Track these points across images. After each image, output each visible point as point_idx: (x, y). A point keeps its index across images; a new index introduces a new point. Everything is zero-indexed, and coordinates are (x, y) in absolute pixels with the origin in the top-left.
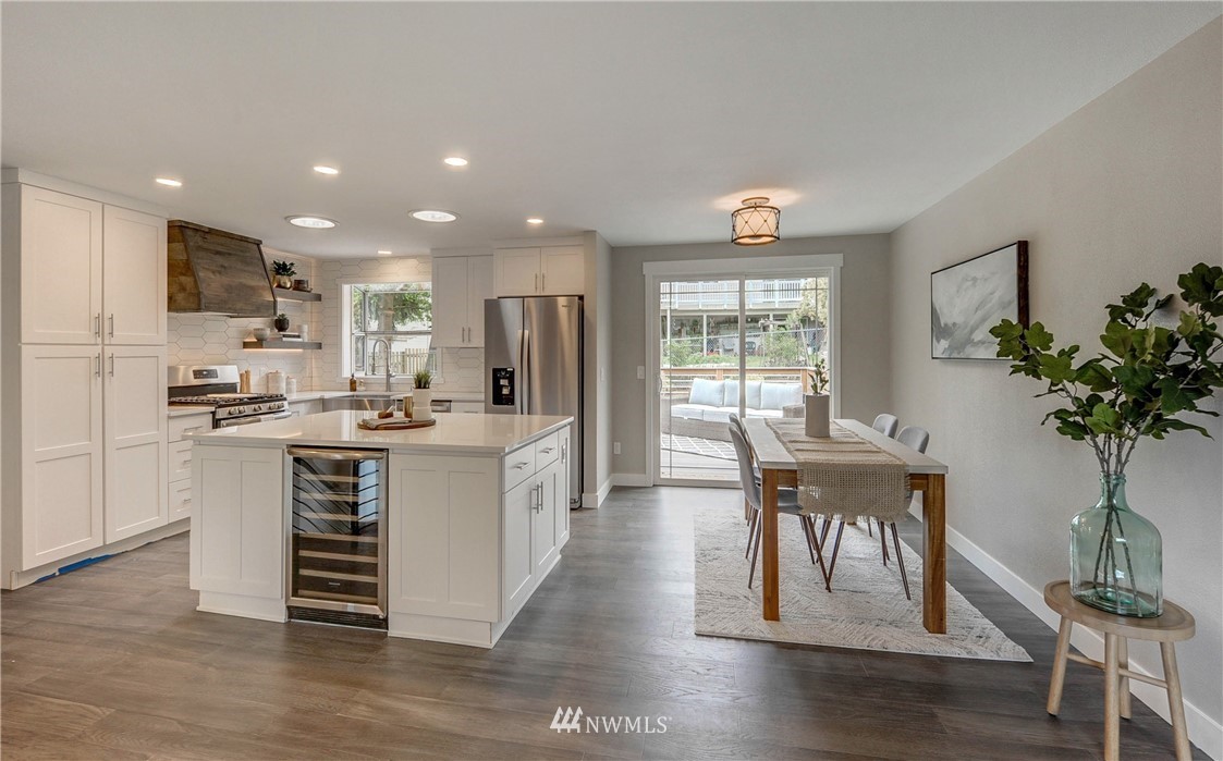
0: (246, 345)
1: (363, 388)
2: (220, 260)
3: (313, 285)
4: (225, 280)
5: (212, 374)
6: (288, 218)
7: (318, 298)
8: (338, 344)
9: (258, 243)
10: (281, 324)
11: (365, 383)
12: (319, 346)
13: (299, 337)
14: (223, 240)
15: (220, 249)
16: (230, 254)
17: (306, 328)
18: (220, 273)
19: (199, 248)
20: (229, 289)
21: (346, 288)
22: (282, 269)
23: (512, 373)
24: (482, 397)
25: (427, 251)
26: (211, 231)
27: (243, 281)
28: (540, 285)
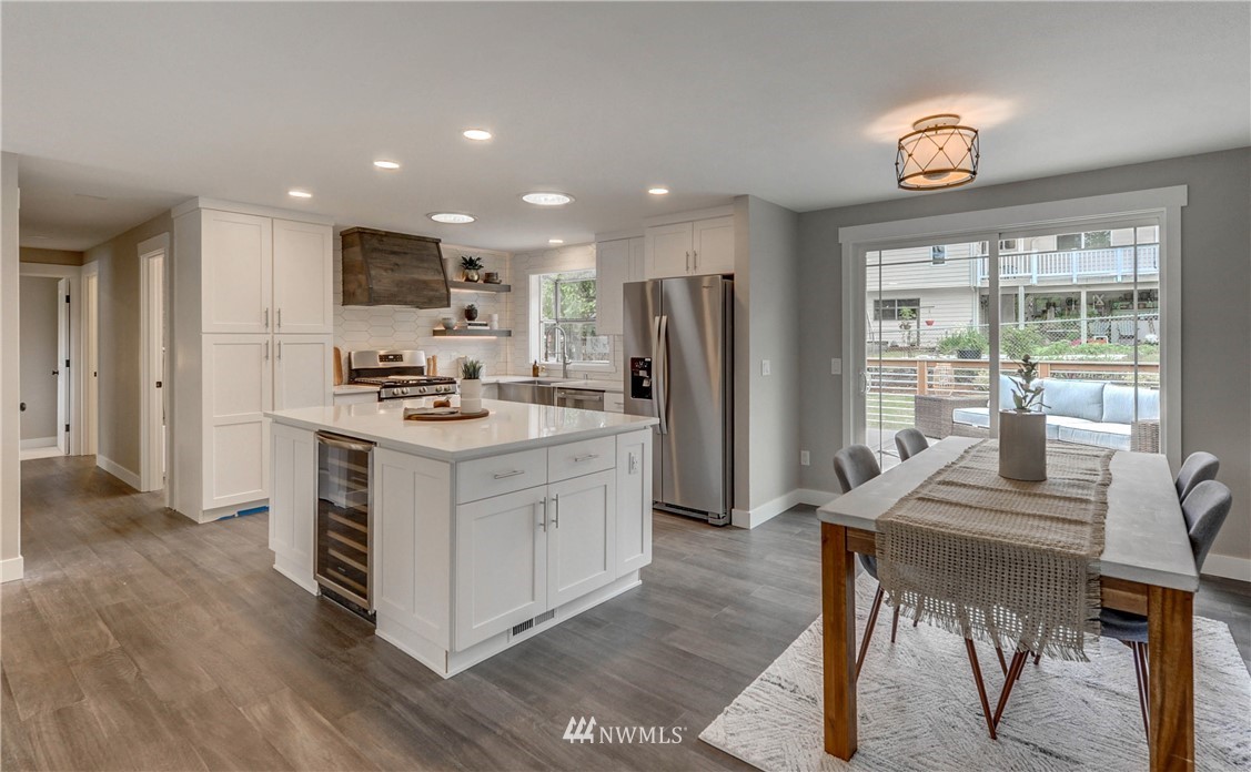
0: (435, 333)
1: (545, 374)
2: (394, 259)
3: (505, 277)
4: (398, 276)
5: (398, 358)
6: (429, 216)
7: (508, 288)
8: (526, 332)
9: (437, 242)
10: (470, 314)
11: (548, 369)
12: (509, 333)
13: (486, 325)
14: (400, 241)
15: (396, 249)
16: (405, 253)
17: (496, 317)
18: (392, 270)
19: (375, 250)
20: (399, 284)
21: (534, 279)
22: (470, 264)
23: (650, 363)
24: (622, 388)
25: (592, 237)
26: (388, 234)
27: (416, 276)
28: (691, 266)
